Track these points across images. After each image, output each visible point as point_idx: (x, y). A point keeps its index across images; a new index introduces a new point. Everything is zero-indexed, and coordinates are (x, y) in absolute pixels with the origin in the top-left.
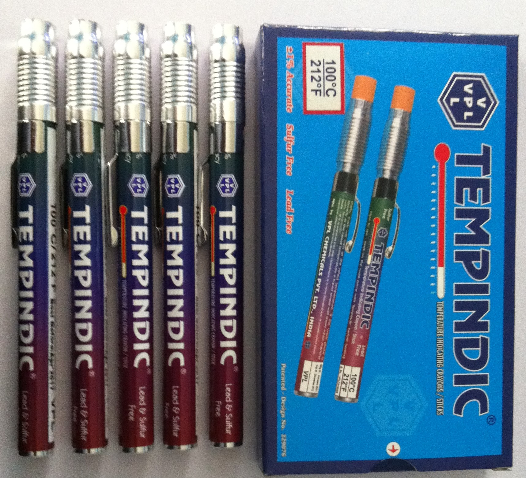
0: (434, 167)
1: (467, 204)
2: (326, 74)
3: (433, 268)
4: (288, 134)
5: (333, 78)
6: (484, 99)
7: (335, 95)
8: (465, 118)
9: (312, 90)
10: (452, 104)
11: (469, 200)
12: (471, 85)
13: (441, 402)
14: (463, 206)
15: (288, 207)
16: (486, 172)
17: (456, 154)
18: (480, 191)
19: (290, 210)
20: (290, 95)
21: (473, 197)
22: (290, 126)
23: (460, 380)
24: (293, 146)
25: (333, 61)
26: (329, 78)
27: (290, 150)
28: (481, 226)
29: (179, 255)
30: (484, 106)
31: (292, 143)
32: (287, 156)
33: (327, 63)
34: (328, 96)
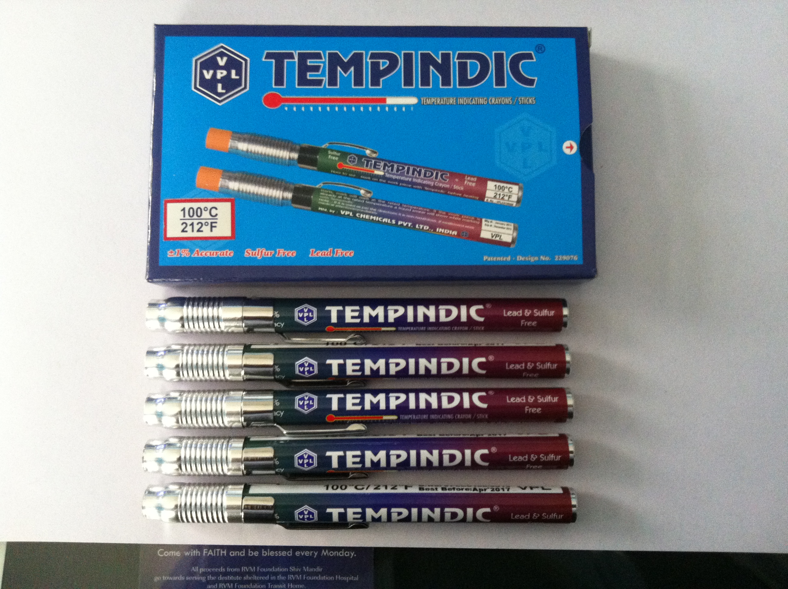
0: (286, 109)
1: (323, 74)
2: (195, 217)
3: (387, 109)
4: (255, 255)
5: (199, 210)
6: (219, 59)
7: (216, 209)
8: (238, 77)
9: (211, 231)
10: (224, 91)
11: (320, 73)
12: (205, 72)
13: (523, 100)
14: (326, 79)
15: (327, 255)
16: (291, 56)
17: (274, 87)
18: (310, 62)
19: (330, 252)
20: (216, 253)
21: (316, 69)
22: (247, 252)
23: (500, 81)
24: (267, 250)
25: (182, 210)
26: (199, 214)
27: (271, 253)
28: (346, 61)
29: (375, 363)
30: (225, 59)
31: (264, 251)
32: (276, 256)
33: (184, 216)
34: (216, 215)
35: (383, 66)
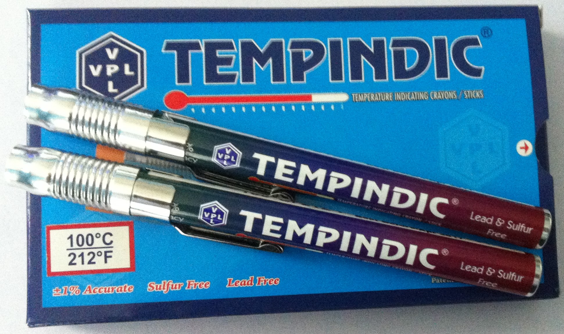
0: (193, 110)
1: (236, 68)
2: (85, 245)
3: (313, 108)
4: (160, 289)
5: (90, 237)
6: (108, 51)
7: (111, 235)
8: (132, 73)
9: (106, 262)
10: (116, 91)
11: (232, 66)
12: (92, 67)
13: (469, 93)
14: (239, 74)
15: (248, 284)
16: (196, 46)
17: (177, 83)
18: (220, 54)
19: (251, 281)
20: (113, 289)
21: (227, 61)
22: (150, 285)
23: (442, 72)
24: (174, 282)
25: (68, 238)
26: (90, 242)
27: (179, 285)
28: (262, 51)
30: (116, 51)
31: (171, 284)
32: (186, 288)
33: (72, 245)
34: (112, 242)
35: (306, 57)
